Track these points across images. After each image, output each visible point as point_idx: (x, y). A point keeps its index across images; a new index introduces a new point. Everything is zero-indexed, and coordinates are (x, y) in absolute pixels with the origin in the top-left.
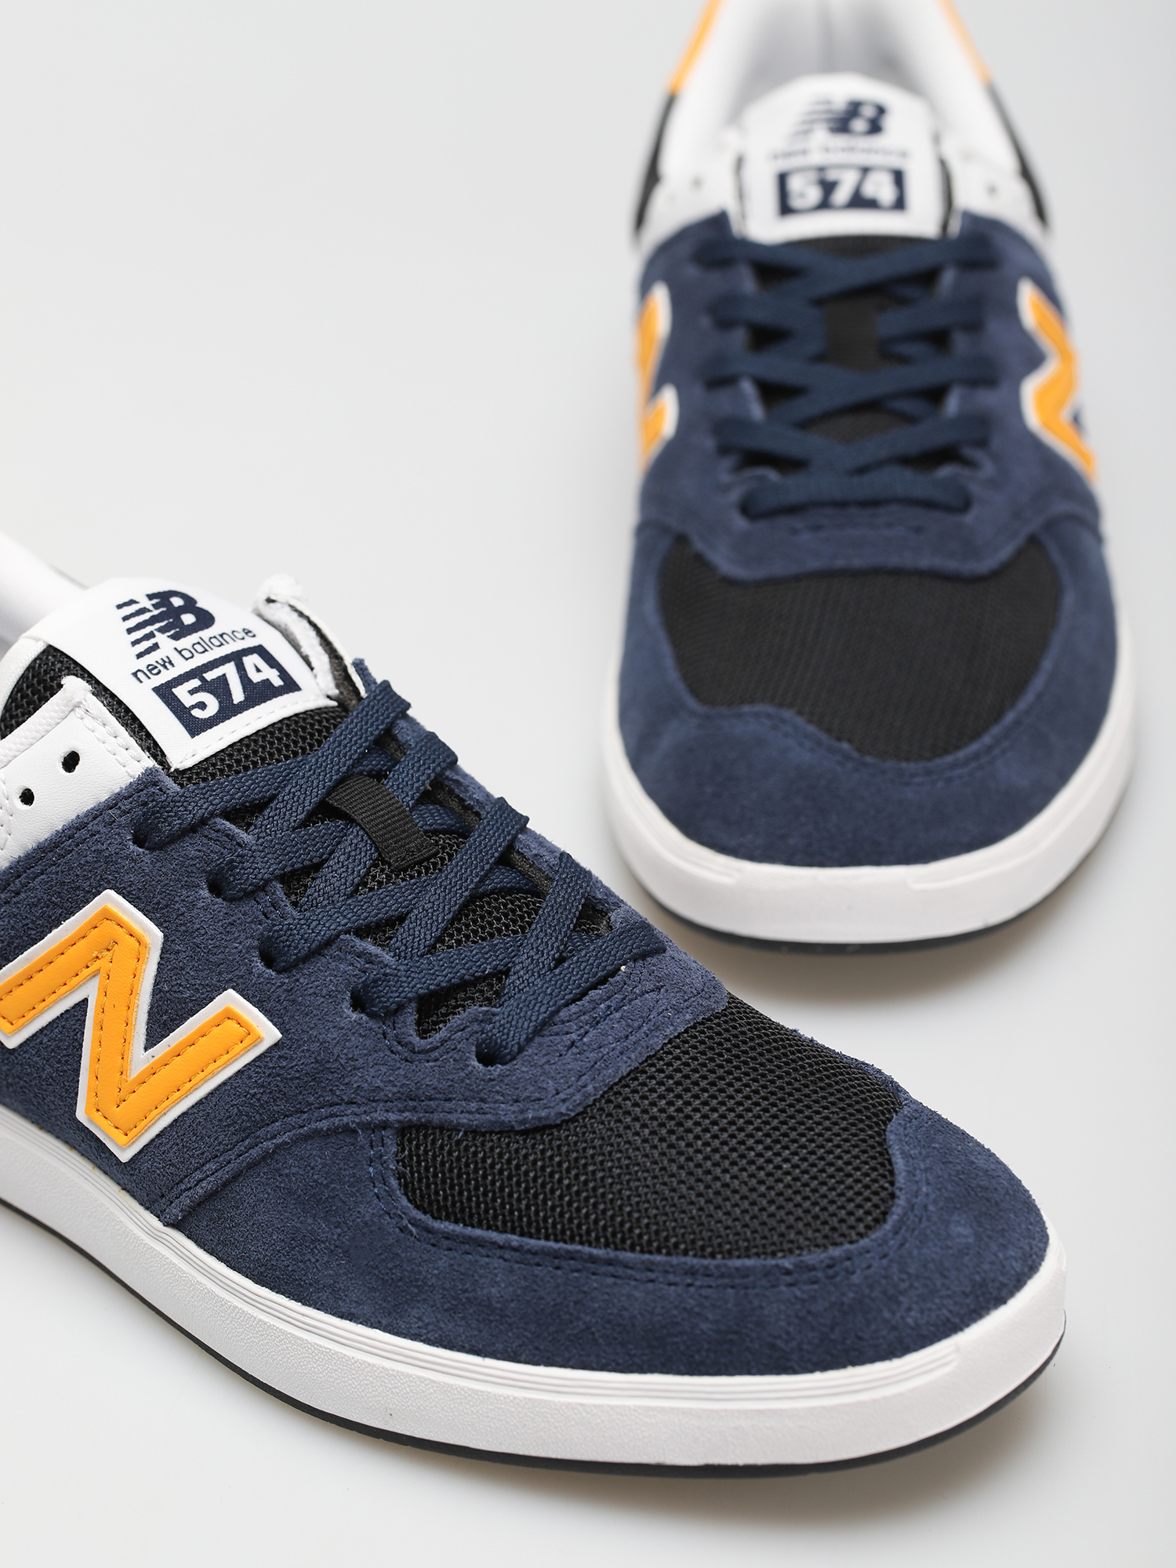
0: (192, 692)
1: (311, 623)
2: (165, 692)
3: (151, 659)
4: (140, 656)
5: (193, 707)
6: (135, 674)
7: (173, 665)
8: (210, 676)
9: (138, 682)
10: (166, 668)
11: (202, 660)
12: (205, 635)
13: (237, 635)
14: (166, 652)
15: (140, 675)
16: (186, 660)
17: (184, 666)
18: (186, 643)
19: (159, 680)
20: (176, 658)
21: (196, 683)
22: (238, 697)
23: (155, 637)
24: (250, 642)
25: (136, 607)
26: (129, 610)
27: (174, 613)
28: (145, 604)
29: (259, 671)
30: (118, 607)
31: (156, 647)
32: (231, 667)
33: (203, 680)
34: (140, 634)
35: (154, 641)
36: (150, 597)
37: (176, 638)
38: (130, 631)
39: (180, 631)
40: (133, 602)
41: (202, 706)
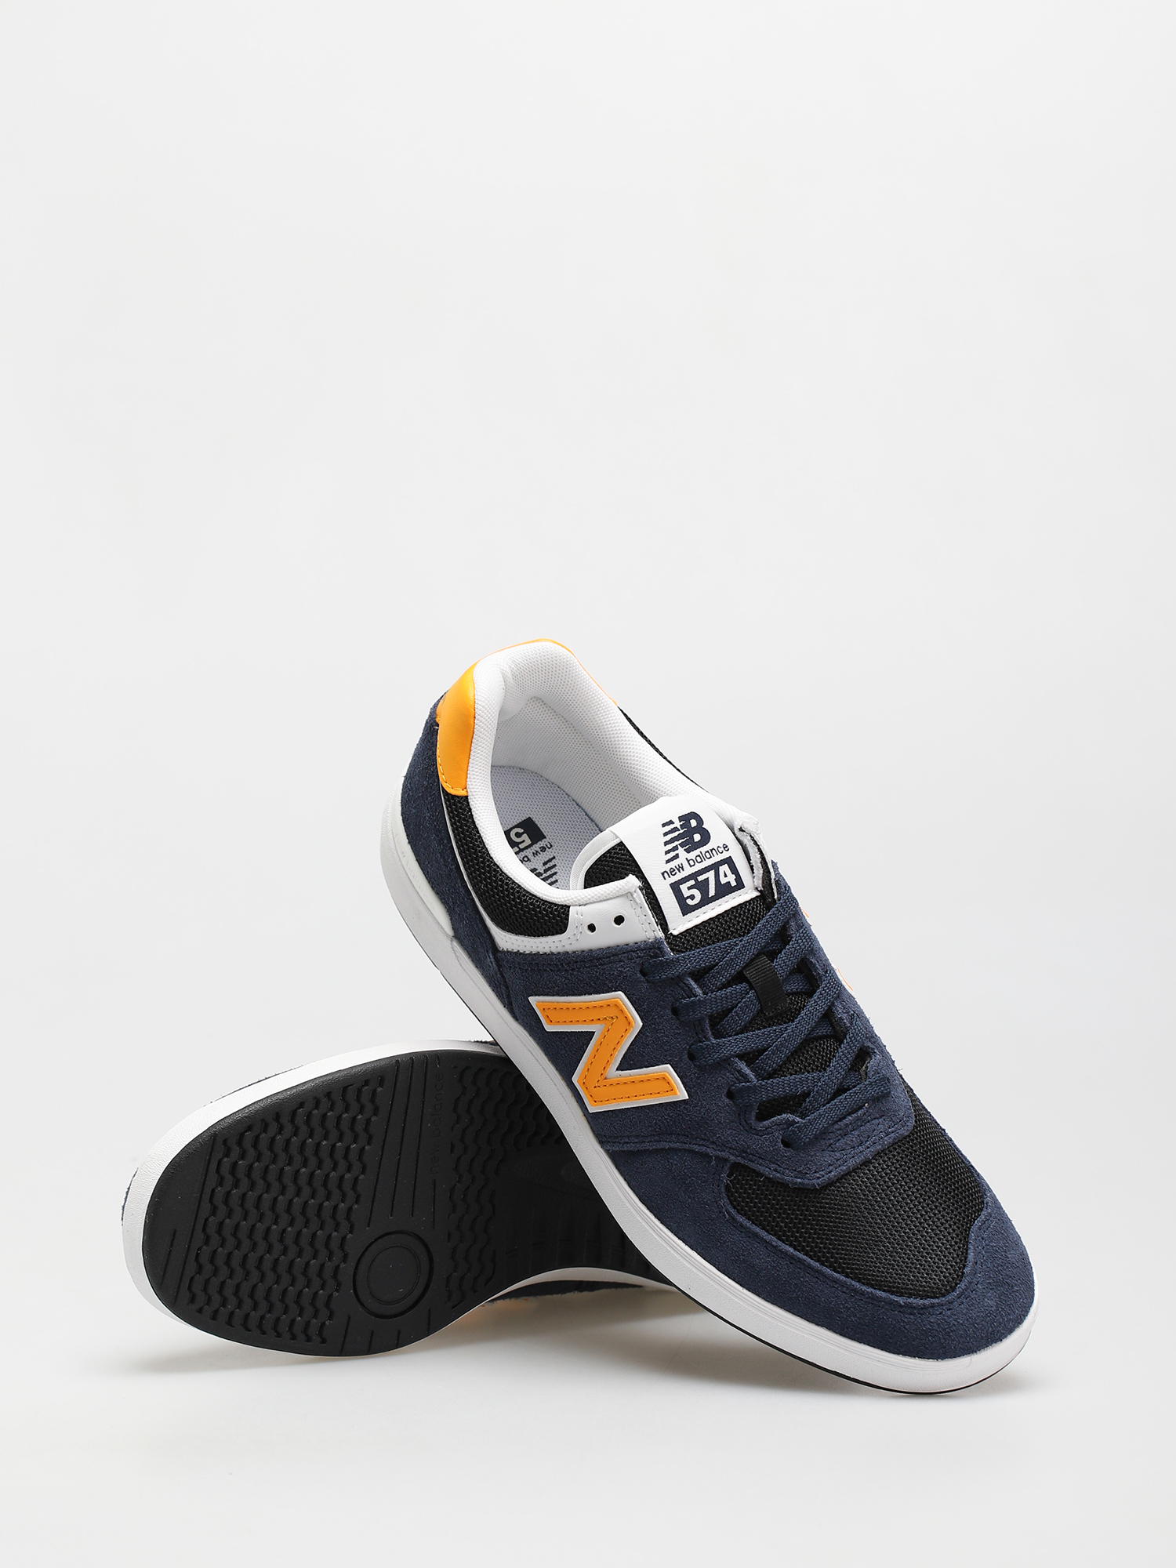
0: (689, 888)
2: (675, 887)
3: (673, 864)
4: (668, 862)
5: (688, 897)
6: (663, 874)
7: (683, 871)
8: (700, 878)
9: (662, 878)
10: (679, 871)
11: (698, 867)
12: (703, 849)
13: (720, 850)
14: (681, 860)
15: (666, 874)
16: (691, 866)
17: (688, 871)
18: (693, 855)
19: (674, 879)
20: (686, 865)
21: (692, 882)
22: (712, 893)
23: (677, 849)
24: (725, 855)
25: (672, 826)
26: (668, 828)
27: (691, 832)
28: (677, 824)
29: (726, 876)
30: (664, 825)
31: (677, 856)
32: (712, 872)
33: (696, 880)
34: (670, 847)
35: (676, 852)
36: (681, 818)
37: (688, 851)
38: (666, 843)
39: (691, 846)
40: (671, 822)
41: (692, 897)
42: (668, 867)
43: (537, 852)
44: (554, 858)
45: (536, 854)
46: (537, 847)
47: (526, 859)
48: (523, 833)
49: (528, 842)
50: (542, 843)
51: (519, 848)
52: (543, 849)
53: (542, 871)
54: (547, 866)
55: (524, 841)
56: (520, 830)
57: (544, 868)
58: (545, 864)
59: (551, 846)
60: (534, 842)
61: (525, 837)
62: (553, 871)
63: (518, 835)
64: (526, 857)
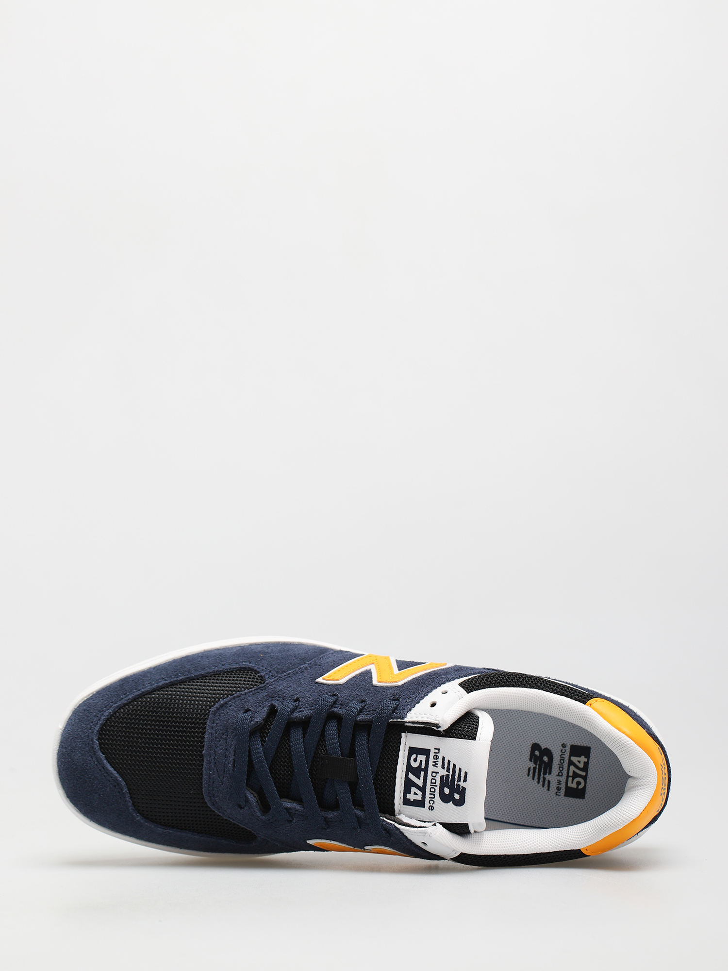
0: (421, 761)
1: (416, 827)
2: (426, 752)
3: (440, 760)
4: (444, 758)
5: (417, 757)
6: (439, 750)
7: (433, 765)
8: (422, 773)
9: (436, 748)
10: (433, 762)
11: (429, 777)
12: (437, 789)
13: (432, 802)
14: (439, 769)
15: (437, 751)
16: (432, 772)
17: (431, 768)
18: (438, 779)
19: (432, 755)
20: (435, 769)
21: (423, 766)
22: (411, 776)
23: (447, 771)
24: (427, 804)
25: (462, 779)
26: (463, 775)
27: (453, 790)
28: (462, 784)
29: (415, 793)
30: (466, 773)
31: (443, 767)
32: (421, 785)
33: (423, 770)
34: (451, 767)
35: (446, 769)
36: (464, 789)
37: (442, 777)
38: (455, 766)
39: (444, 781)
40: (465, 780)
41: (415, 760)
42: (440, 756)
43: (560, 784)
44: (548, 790)
45: (559, 782)
46: (563, 786)
47: (560, 774)
48: (578, 787)
49: (570, 785)
50: (563, 791)
51: (571, 776)
52: (559, 789)
53: (546, 776)
54: (546, 782)
55: (572, 783)
56: (581, 787)
57: (547, 779)
58: (549, 782)
59: (557, 795)
60: (567, 788)
61: (574, 786)
62: (541, 783)
63: (578, 783)
64: (562, 776)
